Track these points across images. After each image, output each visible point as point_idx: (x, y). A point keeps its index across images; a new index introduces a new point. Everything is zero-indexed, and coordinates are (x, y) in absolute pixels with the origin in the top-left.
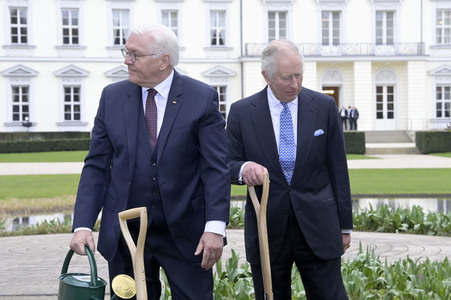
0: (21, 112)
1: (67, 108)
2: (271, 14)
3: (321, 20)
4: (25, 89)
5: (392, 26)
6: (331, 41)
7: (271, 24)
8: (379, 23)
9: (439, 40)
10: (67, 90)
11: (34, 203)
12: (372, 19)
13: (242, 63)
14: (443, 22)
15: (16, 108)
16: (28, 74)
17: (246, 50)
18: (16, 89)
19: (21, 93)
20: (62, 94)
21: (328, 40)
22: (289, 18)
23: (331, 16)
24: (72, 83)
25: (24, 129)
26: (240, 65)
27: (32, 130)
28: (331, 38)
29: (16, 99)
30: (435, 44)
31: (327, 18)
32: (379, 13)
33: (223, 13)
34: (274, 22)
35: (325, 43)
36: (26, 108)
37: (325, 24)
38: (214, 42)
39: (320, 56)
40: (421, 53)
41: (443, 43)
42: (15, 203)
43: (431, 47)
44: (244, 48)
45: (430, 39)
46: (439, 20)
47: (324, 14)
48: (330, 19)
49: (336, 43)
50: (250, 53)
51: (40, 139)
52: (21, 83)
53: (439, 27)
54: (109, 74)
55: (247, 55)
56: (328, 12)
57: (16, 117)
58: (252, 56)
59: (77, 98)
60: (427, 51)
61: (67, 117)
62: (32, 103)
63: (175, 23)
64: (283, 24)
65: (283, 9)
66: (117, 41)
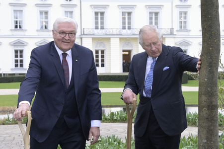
2: (96, 13)
3: (121, 17)
5: (157, 20)
6: (127, 27)
7: (96, 19)
8: (151, 18)
9: (181, 27)
12: (147, 16)
13: (81, 38)
14: (183, 18)
17: (84, 32)
21: (125, 27)
22: (106, 15)
23: (127, 15)
26: (80, 39)
28: (127, 26)
30: (179, 29)
31: (125, 15)
32: (151, 13)
33: (71, 12)
34: (98, 17)
35: (124, 28)
37: (124, 19)
39: (121, 35)
40: (172, 33)
41: (183, 28)
43: (177, 31)
44: (83, 30)
45: (176, 27)
46: (181, 17)
47: (123, 13)
48: (126, 16)
49: (129, 28)
50: (85, 33)
53: (181, 20)
54: (12, 44)
55: (84, 34)
56: (125, 12)
58: (87, 35)
60: (175, 33)
63: (47, 18)
64: (102, 19)
65: (102, 10)
66: (16, 27)
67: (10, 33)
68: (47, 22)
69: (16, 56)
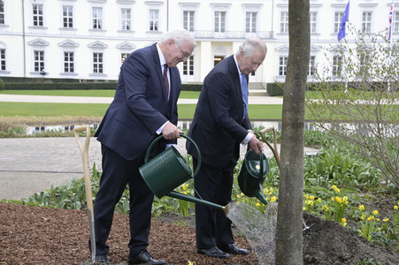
0: (39, 66)
1: (66, 65)
2: (185, 13)
3: (214, 17)
4: (42, 53)
5: (255, 21)
6: (220, 30)
7: (185, 19)
8: (248, 20)
9: (282, 30)
10: (66, 54)
11: (45, 119)
12: (244, 17)
14: (284, 20)
15: (36, 64)
16: (43, 44)
18: (36, 53)
19: (39, 55)
20: (63, 57)
22: (196, 15)
23: (220, 15)
24: (69, 50)
25: (41, 76)
27: (46, 77)
28: (220, 27)
29: (37, 59)
30: (280, 32)
31: (218, 15)
32: (248, 13)
33: (157, 11)
34: (187, 18)
35: (217, 30)
36: (42, 64)
37: (217, 19)
38: (152, 29)
39: (213, 38)
40: (271, 37)
41: (284, 32)
42: (34, 118)
43: (278, 34)
45: (277, 29)
46: (282, 18)
47: (216, 13)
48: (220, 17)
49: (223, 31)
51: (50, 82)
52: (39, 49)
53: (282, 22)
54: (90, 46)
56: (218, 12)
57: (36, 69)
59: (72, 59)
60: (275, 37)
61: (66, 70)
62: (46, 61)
63: (129, 17)
64: (192, 19)
65: (192, 9)
66: (95, 26)
67: (88, 34)
68: (129, 22)
69: (95, 60)
